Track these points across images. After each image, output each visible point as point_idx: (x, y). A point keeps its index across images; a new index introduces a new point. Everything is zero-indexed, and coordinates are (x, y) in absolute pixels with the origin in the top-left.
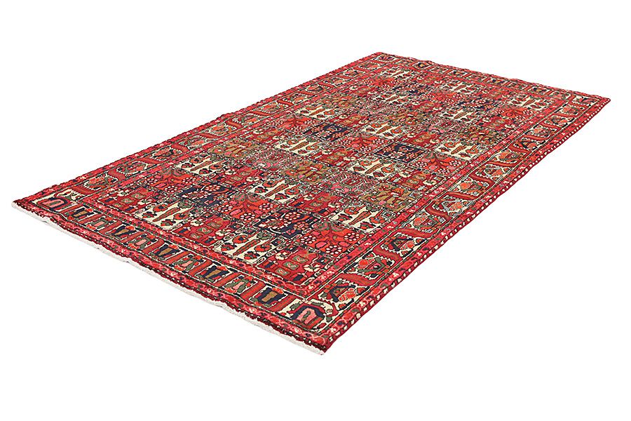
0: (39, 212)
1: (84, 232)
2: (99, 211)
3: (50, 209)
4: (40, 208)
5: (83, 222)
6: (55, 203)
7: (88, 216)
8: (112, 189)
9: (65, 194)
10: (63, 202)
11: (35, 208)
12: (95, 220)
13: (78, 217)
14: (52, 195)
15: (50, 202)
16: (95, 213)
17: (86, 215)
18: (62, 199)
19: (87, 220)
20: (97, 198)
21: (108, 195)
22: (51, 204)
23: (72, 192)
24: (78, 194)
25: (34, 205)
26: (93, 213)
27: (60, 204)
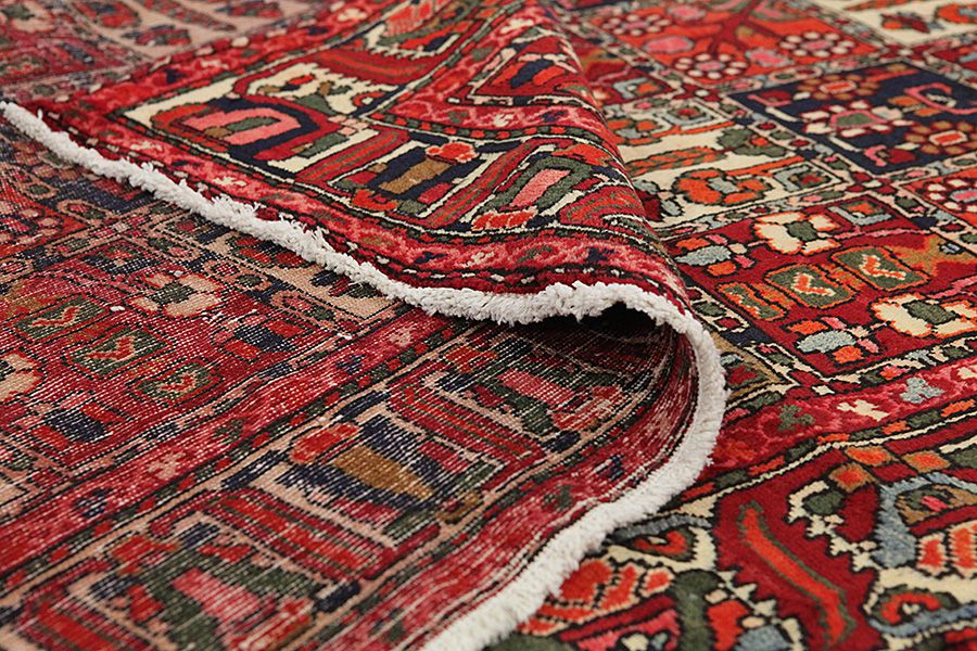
0: (178, 164)
1: (478, 258)
2: (498, 141)
3: (234, 150)
4: (178, 147)
5: (450, 215)
6: (255, 123)
7: (462, 183)
8: (516, 24)
9: (290, 86)
10: (289, 123)
11: (146, 145)
12: (504, 182)
13: (413, 193)
14: (222, 88)
15: (221, 119)
16: (491, 158)
17: (446, 179)
18: (282, 107)
19: (464, 199)
20: (465, 88)
21: (508, 54)
22: (231, 129)
23: (322, 75)
24: (360, 87)
25: (139, 131)
26: (477, 162)
27: (275, 129)
